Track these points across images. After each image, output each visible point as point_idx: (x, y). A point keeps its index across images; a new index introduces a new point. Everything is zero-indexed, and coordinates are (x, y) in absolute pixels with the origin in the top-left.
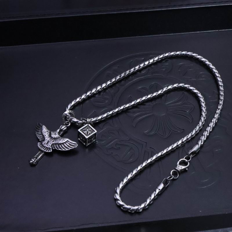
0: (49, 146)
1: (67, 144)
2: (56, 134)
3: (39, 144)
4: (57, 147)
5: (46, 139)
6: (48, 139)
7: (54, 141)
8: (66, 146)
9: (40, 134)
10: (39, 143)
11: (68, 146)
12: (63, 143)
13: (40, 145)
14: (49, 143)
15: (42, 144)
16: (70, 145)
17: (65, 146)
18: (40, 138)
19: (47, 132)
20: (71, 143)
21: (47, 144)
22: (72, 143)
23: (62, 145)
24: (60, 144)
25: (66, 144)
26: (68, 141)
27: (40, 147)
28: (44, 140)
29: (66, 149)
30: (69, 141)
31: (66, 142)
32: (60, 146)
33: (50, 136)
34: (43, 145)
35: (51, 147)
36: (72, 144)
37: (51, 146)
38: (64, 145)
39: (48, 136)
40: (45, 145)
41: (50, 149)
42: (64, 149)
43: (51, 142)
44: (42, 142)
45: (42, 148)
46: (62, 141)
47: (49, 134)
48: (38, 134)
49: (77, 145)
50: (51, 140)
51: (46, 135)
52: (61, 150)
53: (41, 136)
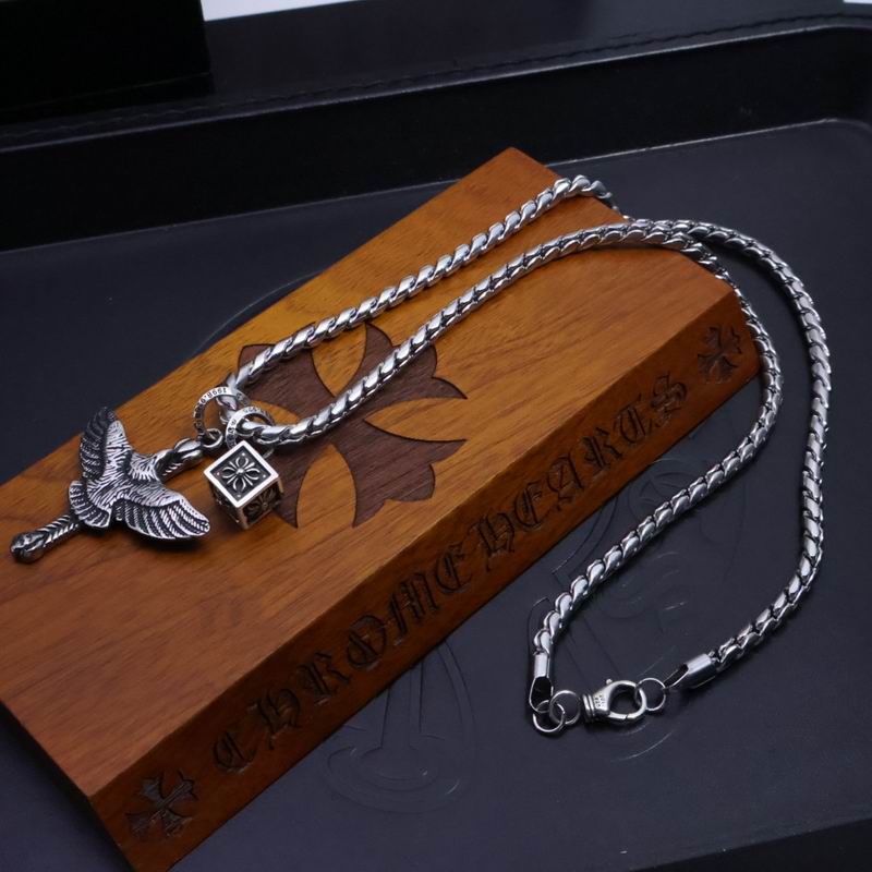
0: (105, 505)
1: (169, 516)
2: (146, 465)
3: (74, 487)
4: (131, 518)
5: (106, 473)
6: (112, 479)
7: (129, 489)
8: (166, 521)
10: (74, 484)
11: (173, 522)
12: (157, 509)
13: (75, 493)
14: (111, 492)
15: (83, 488)
16: (182, 520)
17: (160, 520)
18: (89, 466)
19: (119, 450)
20: (188, 515)
21: (102, 495)
22: (192, 517)
23: (153, 515)
24: (148, 508)
25: (167, 512)
26: (177, 503)
27: (73, 499)
29: (159, 534)
30: (181, 507)
31: (171, 505)
32: (145, 516)
33: (125, 467)
34: (85, 495)
35: (110, 511)
36: (191, 521)
37: (114, 507)
38: (159, 516)
39: (117, 467)
40: (94, 498)
41: (103, 516)
42: (155, 531)
43: (119, 489)
44: (89, 482)
45: (80, 503)
46: (158, 499)
47: (123, 457)
48: (89, 448)
49: (206, 530)
50: (122, 484)
51: (113, 459)
52: (142, 531)
53: (93, 459)
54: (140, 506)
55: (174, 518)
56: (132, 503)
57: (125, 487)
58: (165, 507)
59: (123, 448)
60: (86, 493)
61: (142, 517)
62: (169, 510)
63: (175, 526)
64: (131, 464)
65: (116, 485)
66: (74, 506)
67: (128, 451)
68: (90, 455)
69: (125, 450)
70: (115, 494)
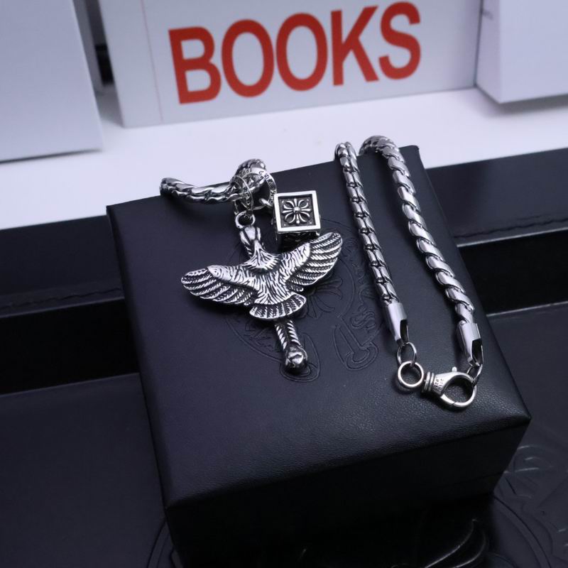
0: (286, 295)
1: (319, 254)
2: (264, 257)
3: (256, 313)
4: (305, 281)
5: (257, 287)
6: (264, 284)
7: (280, 274)
8: (321, 258)
9: (227, 292)
10: (252, 313)
11: (324, 254)
12: (310, 260)
14: (276, 288)
15: (261, 306)
16: (325, 248)
17: (319, 261)
18: (241, 298)
19: (240, 272)
20: (323, 242)
21: (275, 294)
22: (326, 240)
23: (312, 265)
24: (305, 266)
25: (314, 254)
26: (312, 245)
27: (268, 316)
28: (255, 294)
29: (330, 266)
30: (315, 244)
31: (312, 250)
32: (309, 271)
33: (258, 273)
34: (269, 306)
35: (293, 293)
36: (329, 243)
37: (291, 290)
38: (315, 261)
39: (255, 277)
40: (274, 302)
41: (294, 299)
42: (325, 268)
43: (276, 282)
44: (257, 301)
45: (275, 312)
46: (302, 256)
47: (247, 272)
48: (223, 295)
49: (339, 236)
50: (272, 279)
51: (246, 279)
52: (321, 277)
53: (236, 295)
54: (299, 270)
55: (321, 252)
56: (294, 276)
57: (277, 277)
58: (312, 254)
59: (239, 269)
60: (267, 305)
61: (309, 273)
62: (314, 252)
63: (328, 254)
64: (258, 267)
65: (271, 283)
66: (275, 317)
67: (243, 267)
68: (231, 296)
69: (241, 268)
70: (280, 285)
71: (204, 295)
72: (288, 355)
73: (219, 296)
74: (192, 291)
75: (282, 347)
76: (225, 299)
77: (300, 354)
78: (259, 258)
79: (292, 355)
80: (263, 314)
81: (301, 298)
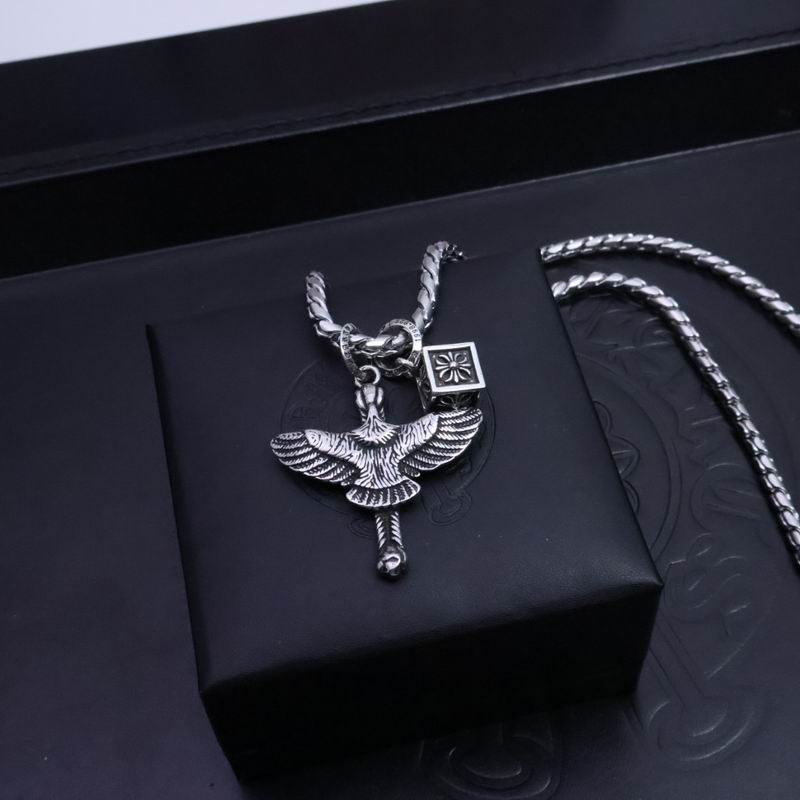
0: (396, 479)
2: (378, 427)
3: (354, 497)
4: (424, 464)
5: (360, 465)
6: (371, 461)
7: (394, 452)
8: (450, 438)
9: (323, 466)
10: (349, 496)
11: (455, 433)
12: (434, 438)
14: (385, 469)
15: (362, 490)
16: (457, 426)
17: (446, 442)
18: (339, 476)
19: (343, 443)
20: (457, 418)
21: (383, 476)
22: (461, 415)
23: (436, 445)
24: (427, 445)
25: (442, 432)
26: (440, 420)
27: (368, 502)
28: (357, 474)
29: (460, 449)
30: (446, 419)
31: (439, 425)
32: (432, 452)
33: (366, 446)
34: (372, 491)
35: (405, 478)
36: (464, 419)
37: (403, 473)
38: (441, 441)
39: (361, 451)
40: (379, 486)
41: (406, 486)
42: (453, 451)
43: (387, 461)
44: (358, 482)
45: (378, 499)
46: (425, 432)
47: (353, 443)
48: (317, 469)
49: (480, 413)
50: (382, 456)
51: (348, 452)
52: (446, 461)
53: (333, 470)
54: (419, 450)
55: (452, 430)
56: (410, 456)
57: (388, 455)
58: (438, 431)
59: (342, 440)
60: (370, 489)
61: (431, 455)
62: (442, 429)
63: (460, 433)
64: (367, 439)
65: (380, 461)
66: (377, 505)
67: (349, 437)
68: (326, 470)
69: (346, 438)
70: (390, 466)
71: (295, 466)
72: (383, 556)
73: (312, 469)
74: (282, 458)
75: (379, 545)
76: (319, 473)
77: (397, 556)
78: (371, 427)
79: (388, 557)
80: (362, 499)
81: (414, 486)
